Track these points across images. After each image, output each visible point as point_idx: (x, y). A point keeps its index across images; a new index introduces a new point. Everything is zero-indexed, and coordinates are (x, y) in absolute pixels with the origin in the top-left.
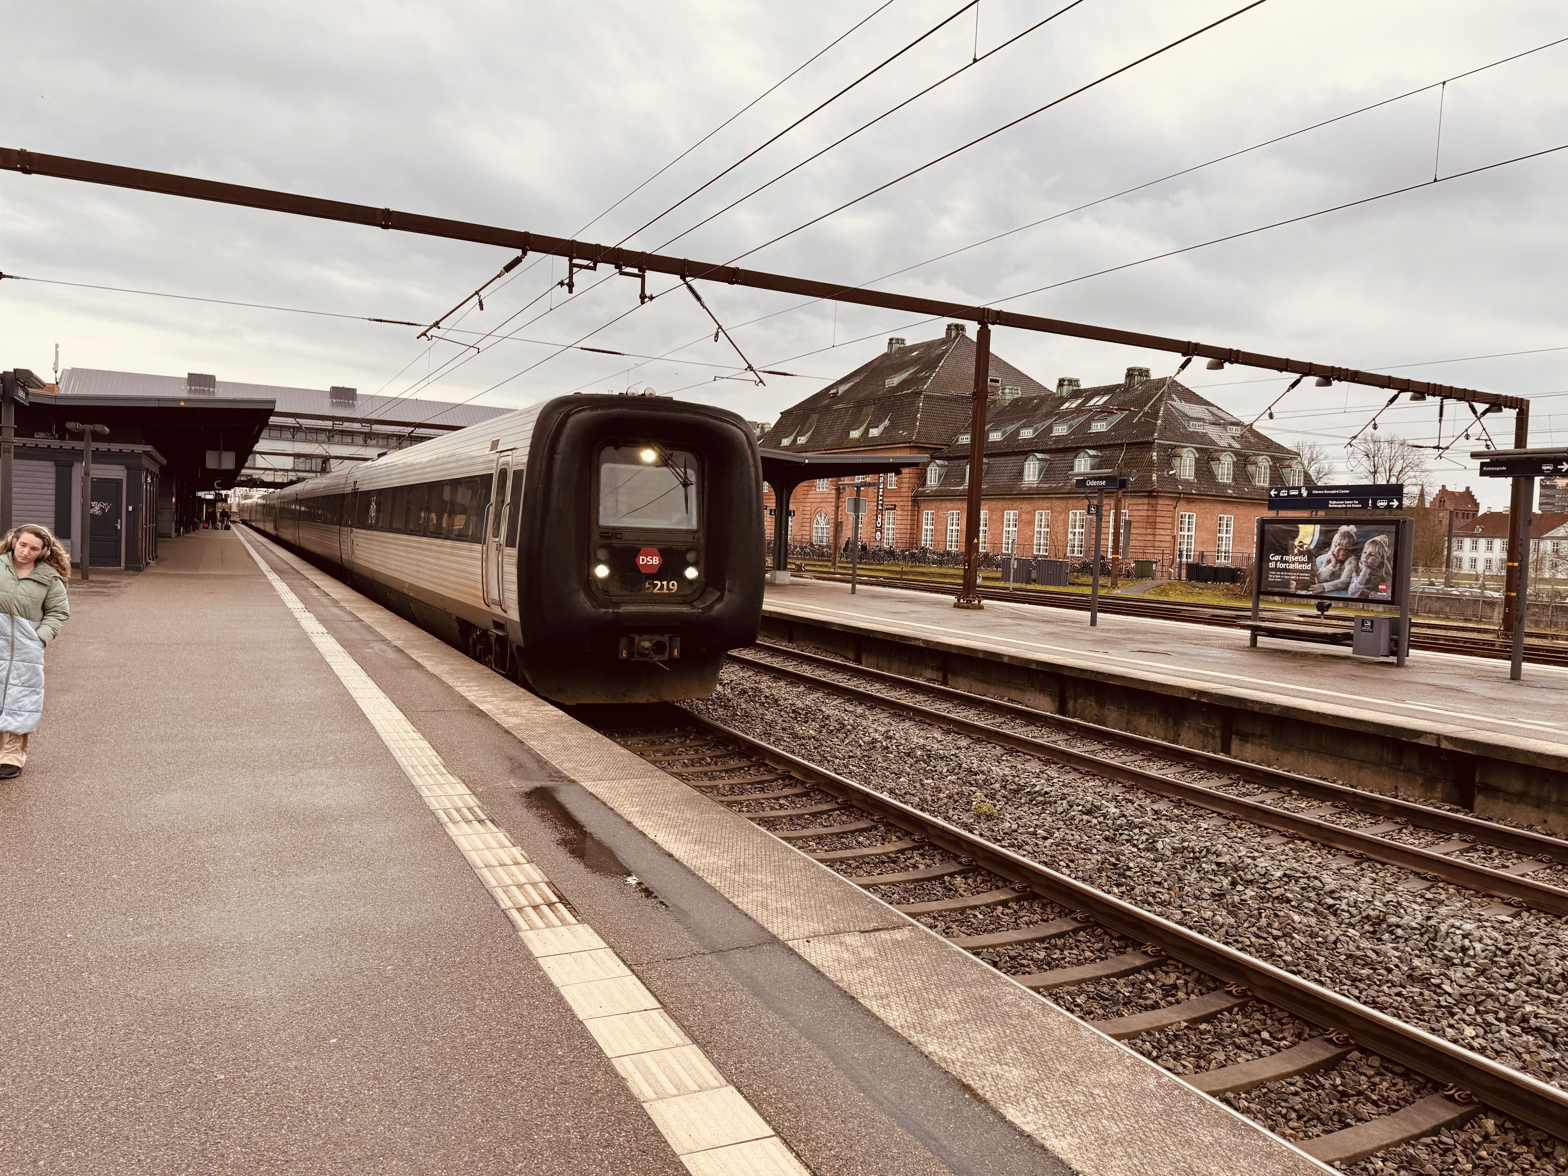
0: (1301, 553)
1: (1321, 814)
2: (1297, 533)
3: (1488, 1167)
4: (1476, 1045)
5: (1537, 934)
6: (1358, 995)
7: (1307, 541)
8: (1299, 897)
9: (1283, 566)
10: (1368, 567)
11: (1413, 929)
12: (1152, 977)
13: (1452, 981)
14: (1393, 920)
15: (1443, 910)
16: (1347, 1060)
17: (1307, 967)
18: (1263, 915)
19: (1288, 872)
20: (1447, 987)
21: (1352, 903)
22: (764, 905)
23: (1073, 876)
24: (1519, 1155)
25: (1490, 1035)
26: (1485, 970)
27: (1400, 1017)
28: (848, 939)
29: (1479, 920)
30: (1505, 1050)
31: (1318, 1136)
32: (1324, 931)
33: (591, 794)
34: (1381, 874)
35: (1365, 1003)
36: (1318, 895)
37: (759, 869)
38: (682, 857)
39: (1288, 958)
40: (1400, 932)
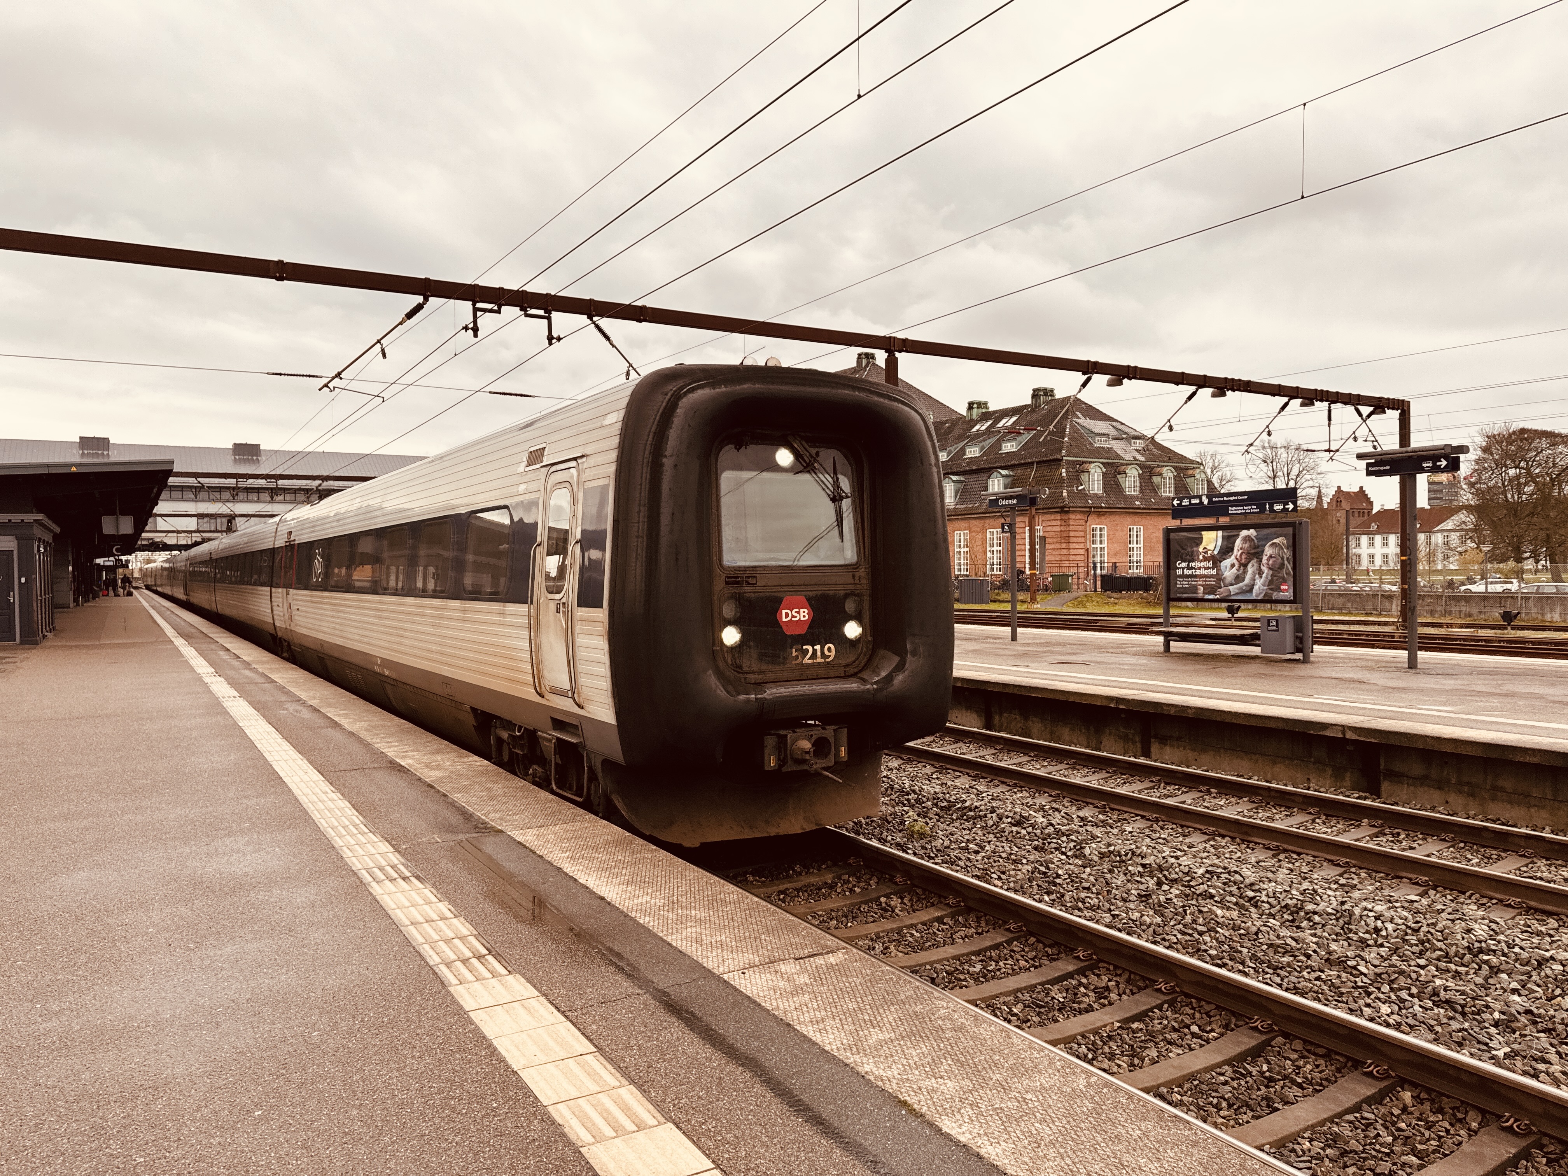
0: (1205, 559)
1: (1239, 810)
2: (1200, 540)
3: (1407, 1138)
4: (1391, 1021)
5: (1443, 910)
6: (1280, 982)
7: (1211, 547)
8: (1222, 892)
9: (1190, 572)
10: (1270, 568)
11: (1329, 914)
12: (1084, 981)
13: (1367, 962)
14: (1310, 907)
15: (1356, 894)
16: (1272, 1046)
17: (1231, 960)
18: (1188, 912)
19: (1210, 869)
20: (1362, 969)
21: (1271, 894)
22: (699, 941)
23: (1005, 887)
24: (1434, 1123)
25: (1404, 1011)
26: (1397, 949)
27: (1319, 1000)
28: (783, 967)
29: (1390, 901)
30: (1418, 1024)
31: (1248, 1122)
32: (1245, 923)
33: (519, 842)
34: (1297, 864)
35: (1287, 990)
36: (1239, 888)
37: (693, 904)
38: (614, 900)
39: (1213, 952)
40: (1317, 918)
